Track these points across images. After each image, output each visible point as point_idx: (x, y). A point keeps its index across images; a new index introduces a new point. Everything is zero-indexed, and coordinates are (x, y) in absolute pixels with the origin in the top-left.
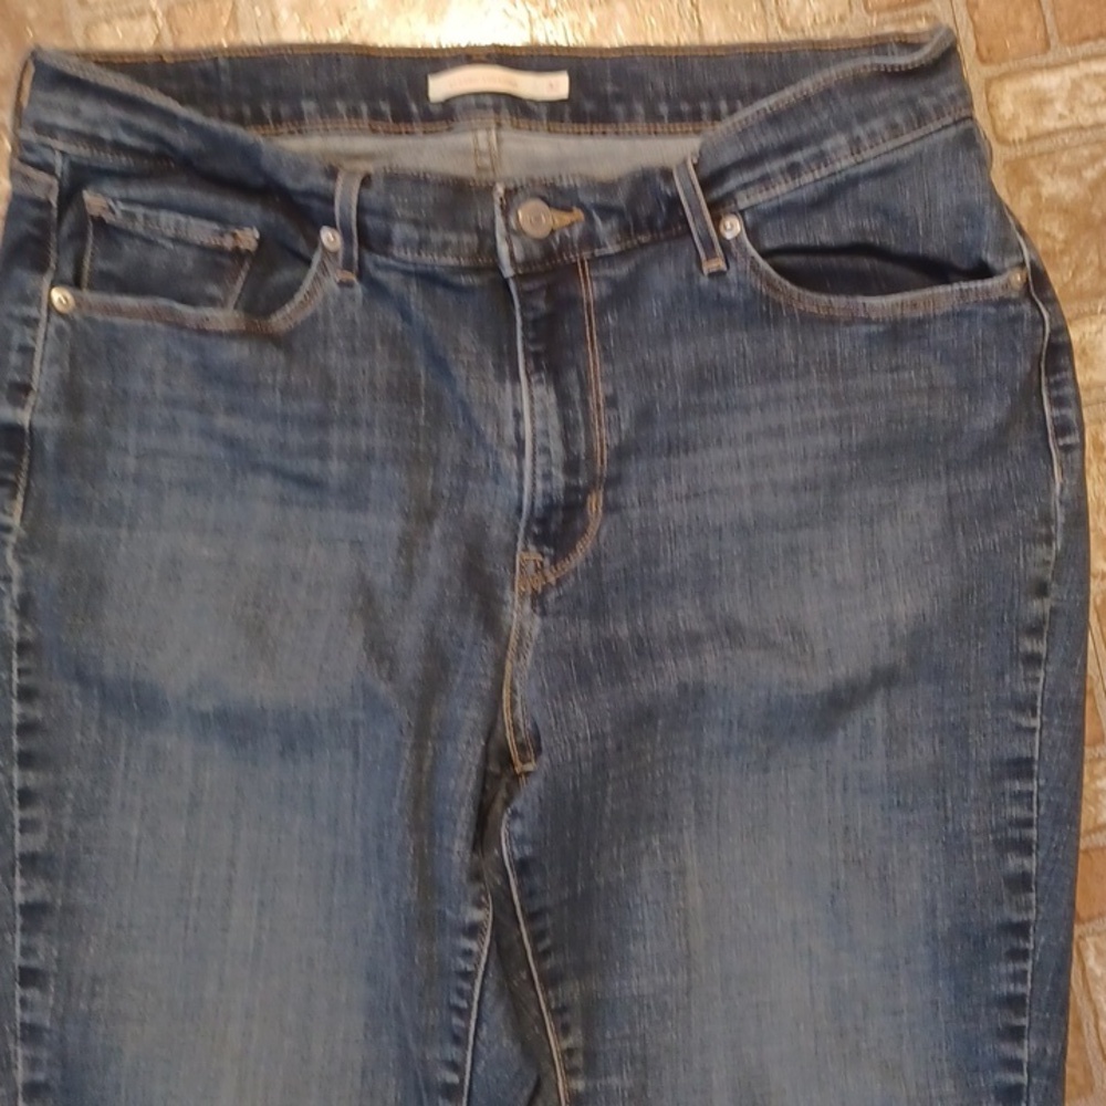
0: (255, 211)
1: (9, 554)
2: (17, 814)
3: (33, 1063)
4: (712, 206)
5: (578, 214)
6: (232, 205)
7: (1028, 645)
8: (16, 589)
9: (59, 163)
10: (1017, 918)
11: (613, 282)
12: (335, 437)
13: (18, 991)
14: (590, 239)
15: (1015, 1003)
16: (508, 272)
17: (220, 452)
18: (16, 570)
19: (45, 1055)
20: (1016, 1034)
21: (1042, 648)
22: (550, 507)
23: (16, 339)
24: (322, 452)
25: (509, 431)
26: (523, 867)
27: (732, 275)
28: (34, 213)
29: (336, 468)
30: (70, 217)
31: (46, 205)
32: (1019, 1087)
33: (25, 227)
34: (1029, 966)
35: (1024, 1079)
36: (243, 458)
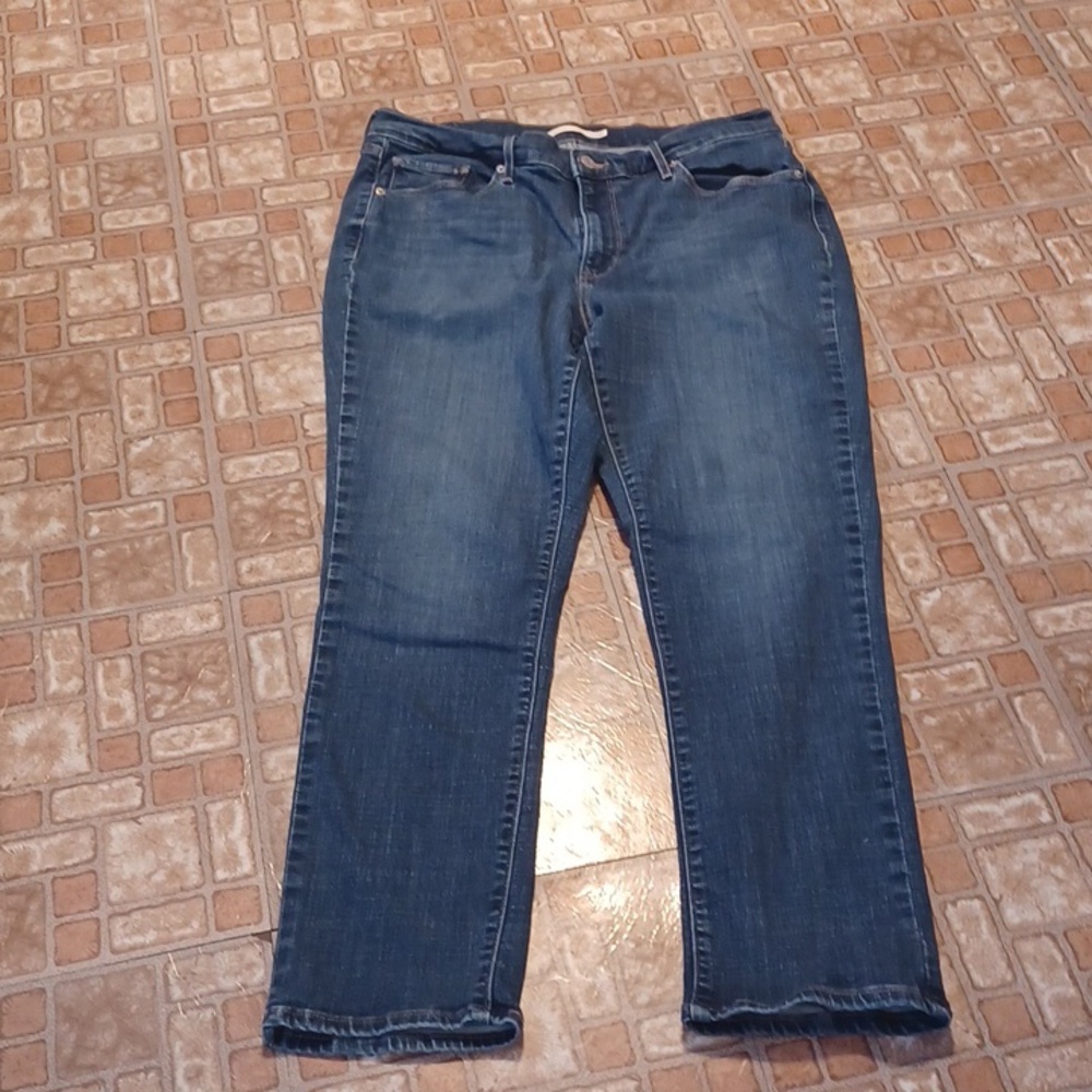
0: (468, 160)
1: (351, 268)
2: (345, 362)
3: (345, 453)
4: (667, 158)
5: (607, 164)
6: (458, 159)
7: (824, 301)
8: (352, 280)
9: (385, 141)
10: (839, 398)
11: (623, 187)
12: (503, 224)
13: (341, 425)
14: (612, 171)
15: (843, 431)
16: (576, 173)
17: (448, 237)
18: (353, 274)
19: (352, 450)
20: (845, 442)
21: (832, 301)
22: (596, 253)
23: (359, 201)
24: (498, 230)
25: (577, 231)
26: (595, 351)
27: (674, 178)
28: (372, 161)
29: (503, 237)
30: (386, 166)
31: (376, 158)
32: (849, 462)
33: (366, 166)
34: (848, 418)
35: (852, 458)
36: (460, 237)
